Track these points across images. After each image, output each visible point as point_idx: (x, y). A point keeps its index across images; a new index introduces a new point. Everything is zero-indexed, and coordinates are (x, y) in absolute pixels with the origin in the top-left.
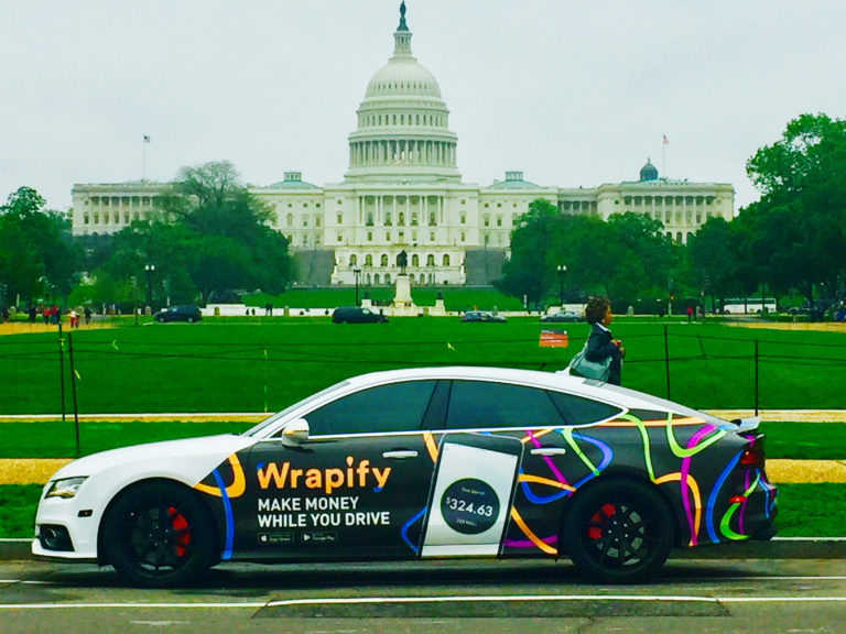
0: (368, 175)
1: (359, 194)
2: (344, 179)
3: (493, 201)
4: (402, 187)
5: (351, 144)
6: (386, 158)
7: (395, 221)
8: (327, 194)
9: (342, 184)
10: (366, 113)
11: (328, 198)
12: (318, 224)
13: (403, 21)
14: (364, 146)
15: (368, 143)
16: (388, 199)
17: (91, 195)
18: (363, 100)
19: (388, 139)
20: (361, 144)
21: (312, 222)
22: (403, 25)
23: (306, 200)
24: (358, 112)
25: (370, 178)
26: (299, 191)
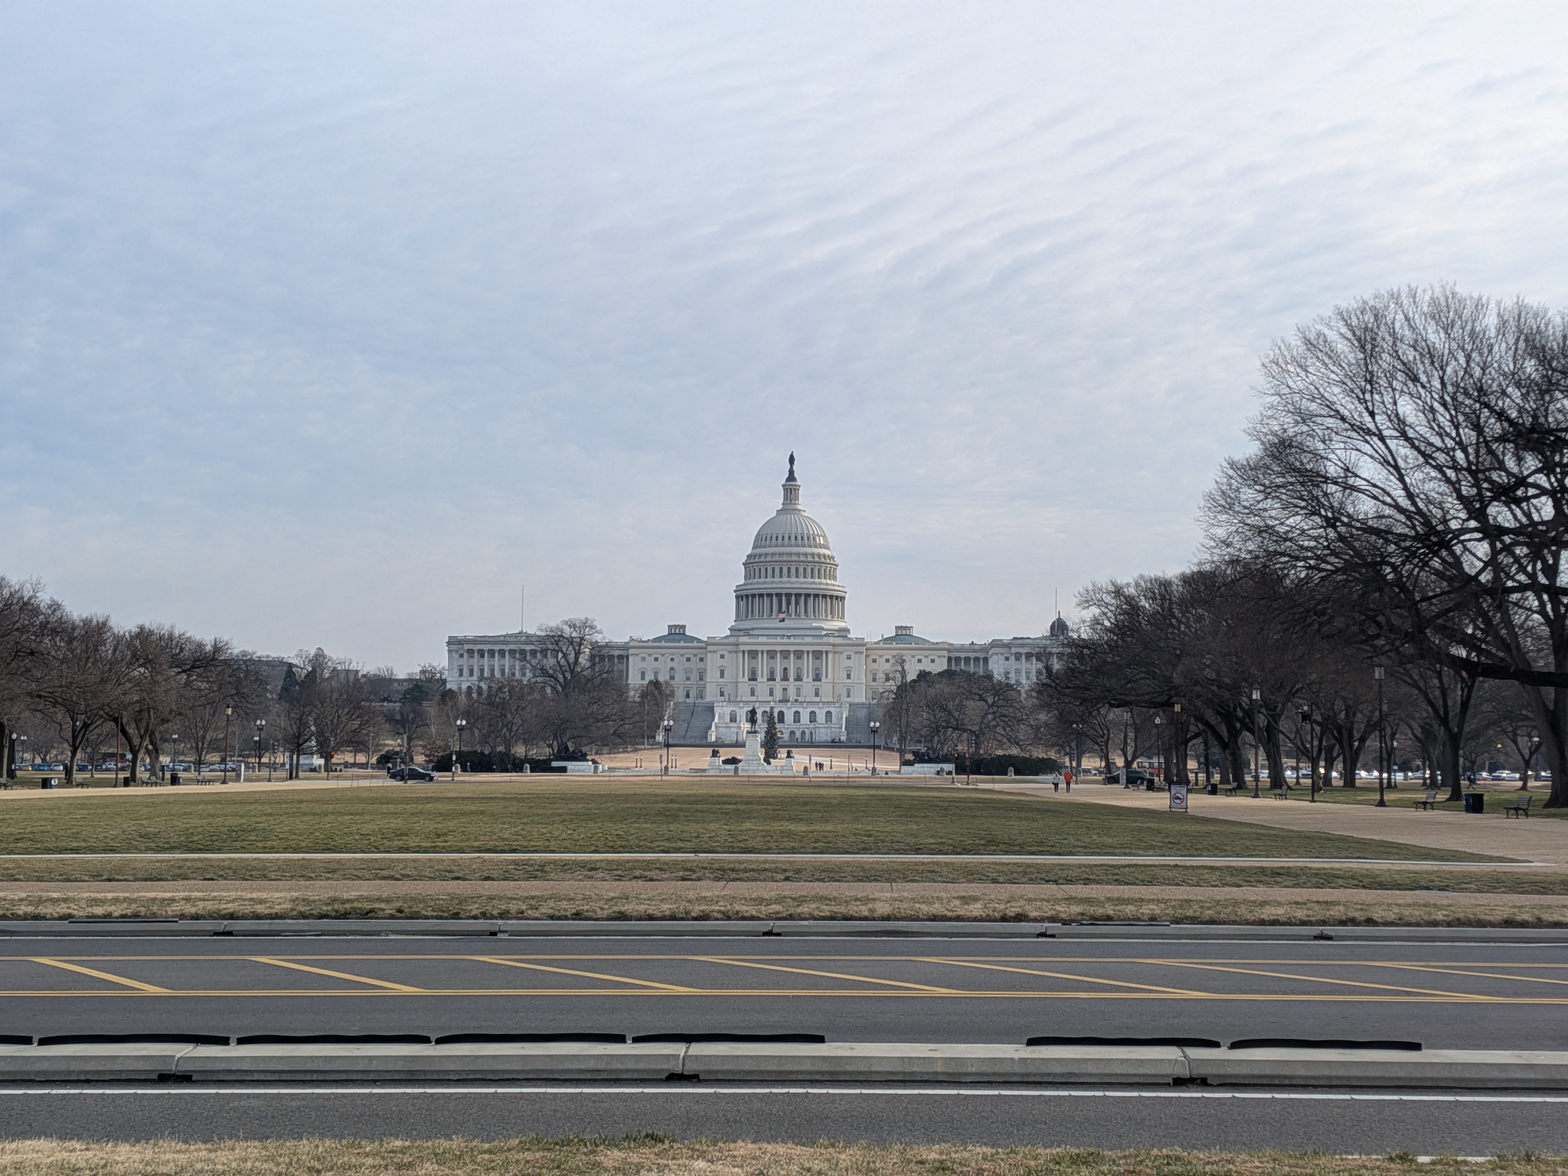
0: (752, 629)
1: (742, 648)
2: (728, 633)
3: (881, 656)
4: (786, 640)
5: (737, 597)
6: (772, 611)
7: (778, 676)
8: (710, 648)
9: (727, 637)
10: (752, 565)
11: (710, 652)
12: (701, 679)
13: (791, 472)
14: (750, 598)
15: (754, 596)
16: (772, 654)
17: (466, 647)
18: (749, 552)
19: (774, 592)
20: (747, 596)
21: (695, 677)
22: (791, 477)
23: (689, 653)
24: (744, 564)
25: (755, 632)
26: (682, 644)
